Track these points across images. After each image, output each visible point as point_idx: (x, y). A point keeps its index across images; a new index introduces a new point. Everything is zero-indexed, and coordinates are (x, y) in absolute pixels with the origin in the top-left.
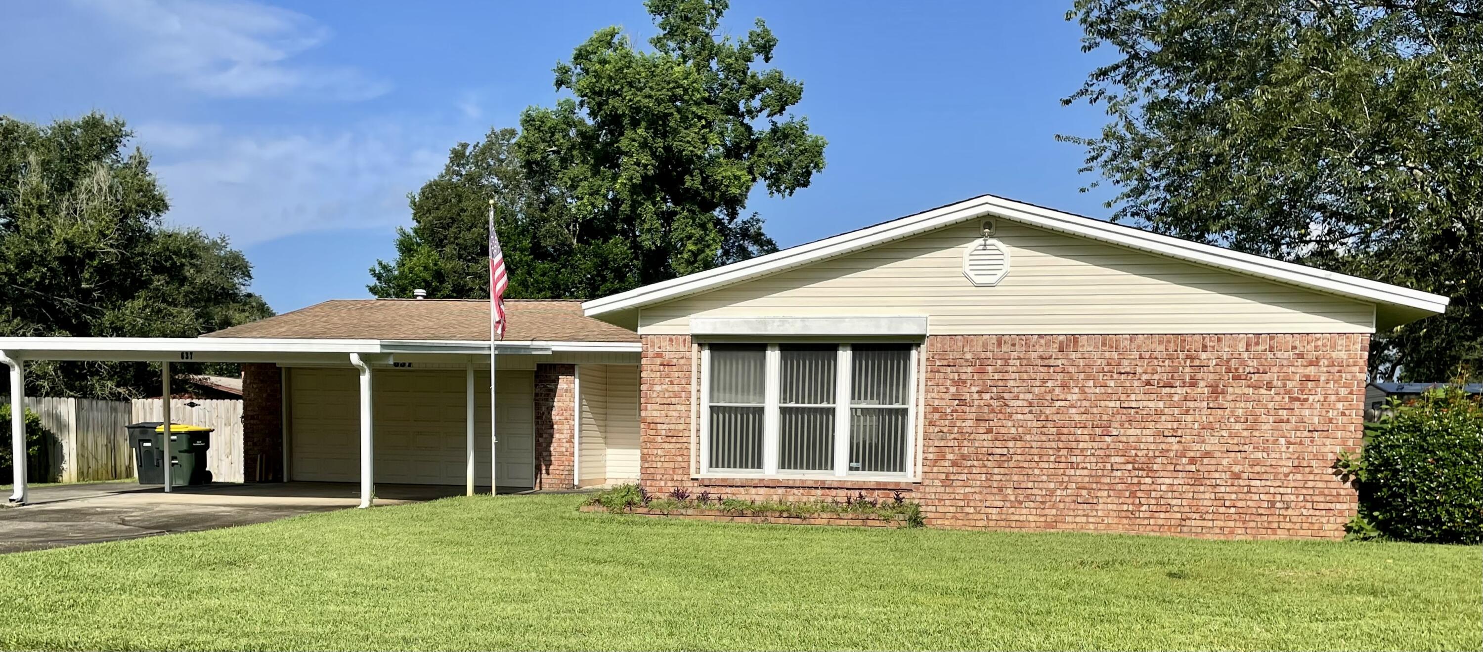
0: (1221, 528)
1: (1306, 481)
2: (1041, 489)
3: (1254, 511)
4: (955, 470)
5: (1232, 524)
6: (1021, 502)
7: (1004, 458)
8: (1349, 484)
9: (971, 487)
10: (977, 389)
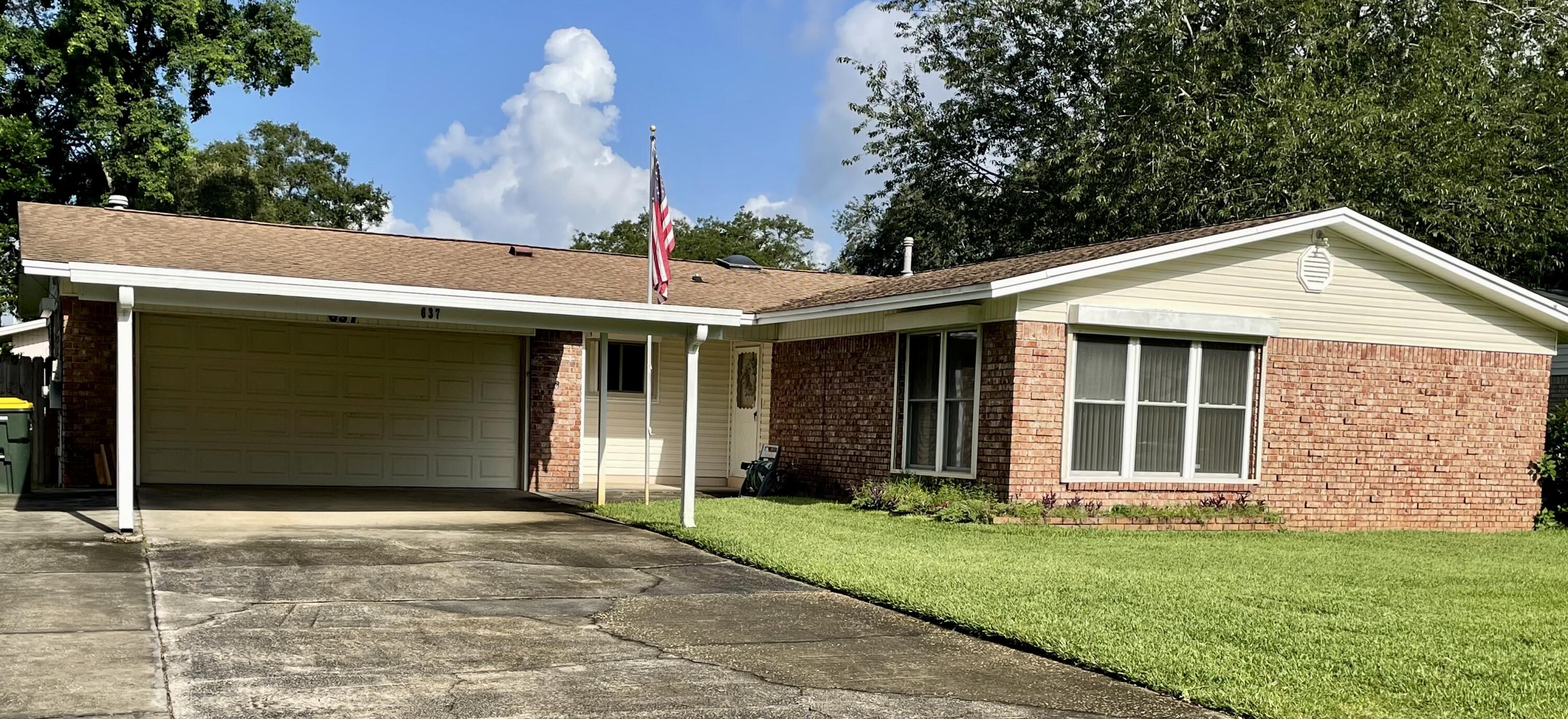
0: (1462, 522)
1: (1512, 480)
2: (1345, 489)
3: (1481, 507)
4: (1285, 471)
5: (1468, 518)
6: (1331, 502)
7: (1320, 460)
8: (1536, 483)
9: (1296, 488)
10: (1303, 391)
